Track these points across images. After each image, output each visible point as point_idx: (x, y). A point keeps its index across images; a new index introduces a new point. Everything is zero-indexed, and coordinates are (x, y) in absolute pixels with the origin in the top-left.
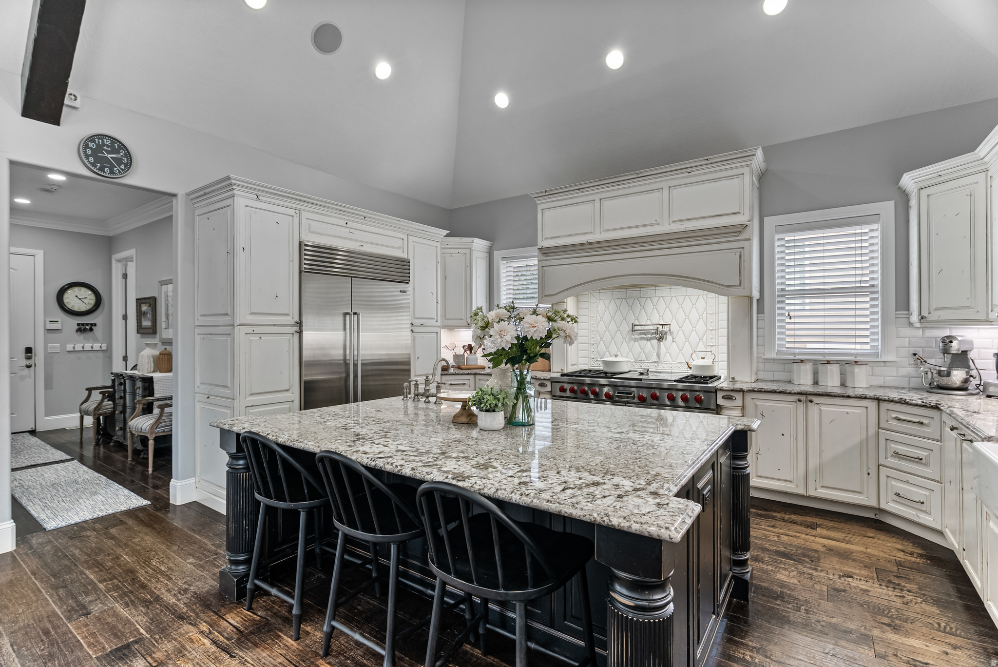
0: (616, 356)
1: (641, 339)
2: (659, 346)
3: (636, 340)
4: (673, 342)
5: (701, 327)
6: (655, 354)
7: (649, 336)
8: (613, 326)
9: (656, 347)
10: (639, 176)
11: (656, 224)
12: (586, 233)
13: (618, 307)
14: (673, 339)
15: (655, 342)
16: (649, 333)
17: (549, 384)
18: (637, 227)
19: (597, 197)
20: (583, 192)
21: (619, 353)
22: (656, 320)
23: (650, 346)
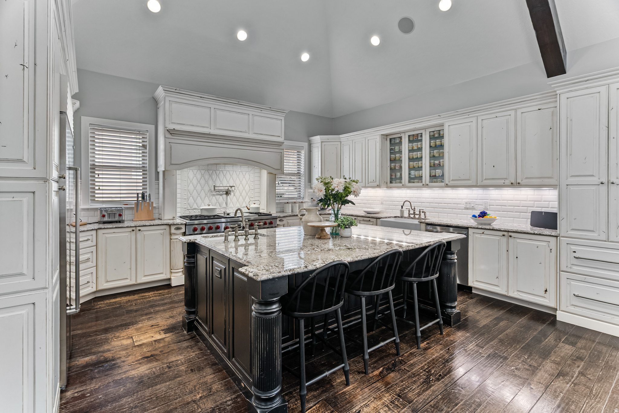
0: (209, 205)
1: (218, 194)
2: (227, 199)
3: (213, 195)
4: (234, 196)
5: (247, 188)
6: (225, 203)
7: (221, 193)
8: (199, 188)
9: (225, 199)
10: (239, 103)
11: (245, 132)
12: (204, 127)
13: (202, 175)
14: (234, 194)
15: (225, 196)
16: (221, 191)
17: (183, 227)
18: (236, 131)
19: (213, 107)
20: (203, 100)
21: (210, 204)
22: (225, 184)
23: (222, 199)
